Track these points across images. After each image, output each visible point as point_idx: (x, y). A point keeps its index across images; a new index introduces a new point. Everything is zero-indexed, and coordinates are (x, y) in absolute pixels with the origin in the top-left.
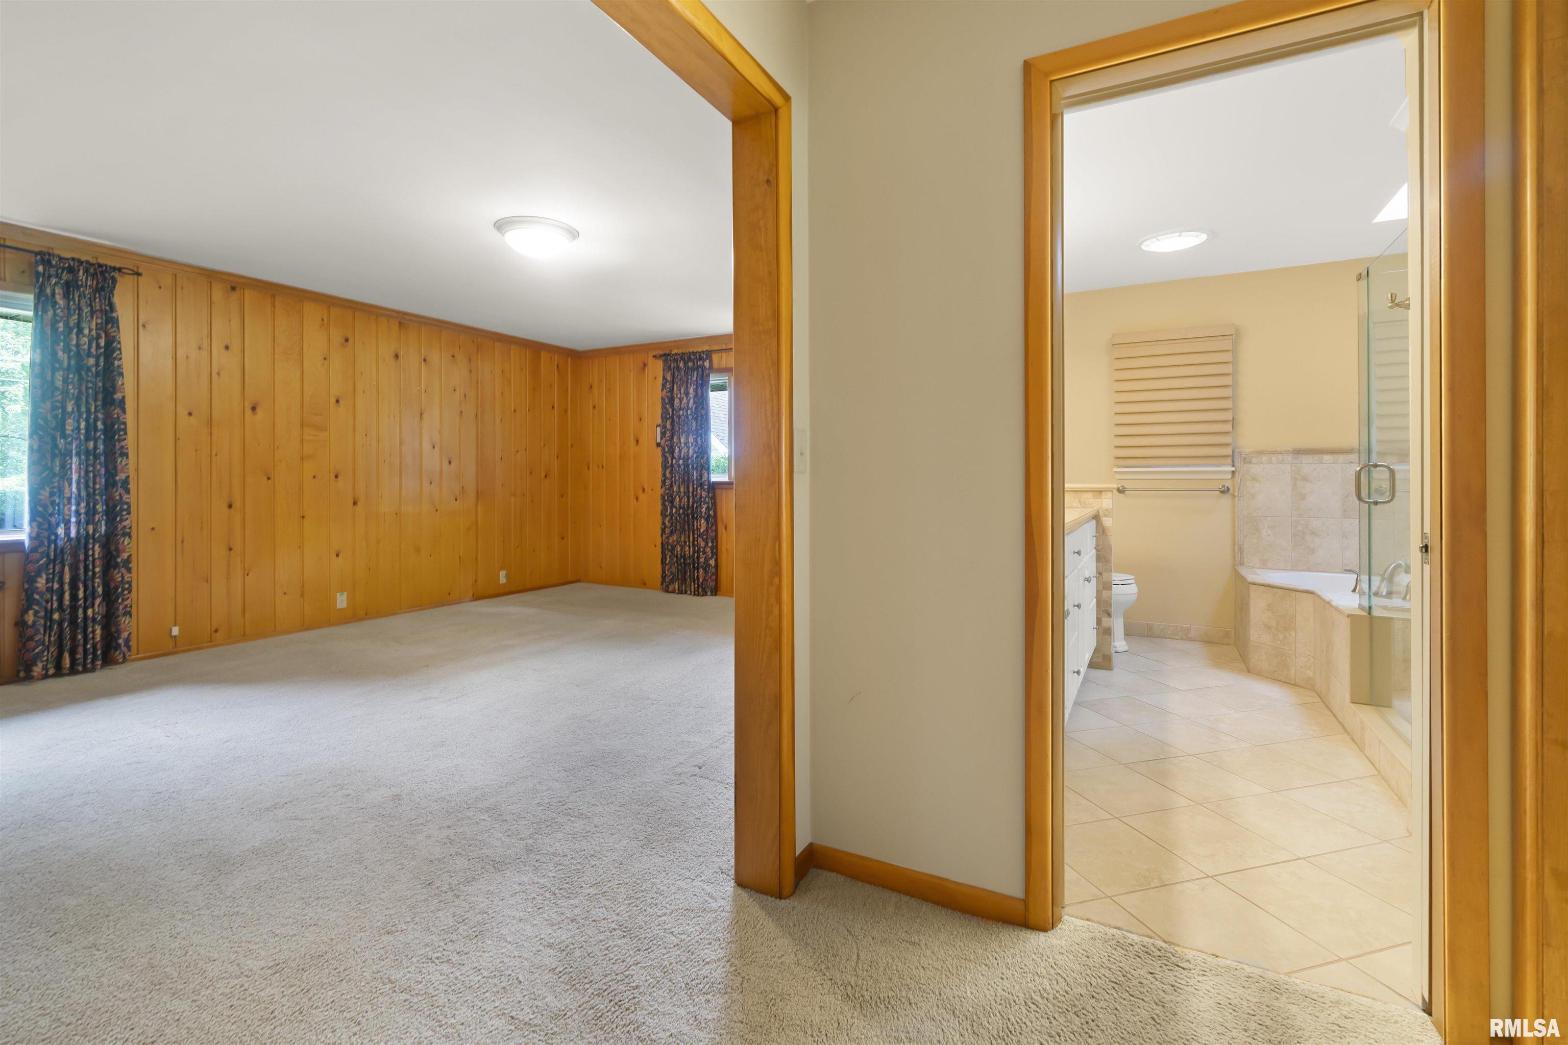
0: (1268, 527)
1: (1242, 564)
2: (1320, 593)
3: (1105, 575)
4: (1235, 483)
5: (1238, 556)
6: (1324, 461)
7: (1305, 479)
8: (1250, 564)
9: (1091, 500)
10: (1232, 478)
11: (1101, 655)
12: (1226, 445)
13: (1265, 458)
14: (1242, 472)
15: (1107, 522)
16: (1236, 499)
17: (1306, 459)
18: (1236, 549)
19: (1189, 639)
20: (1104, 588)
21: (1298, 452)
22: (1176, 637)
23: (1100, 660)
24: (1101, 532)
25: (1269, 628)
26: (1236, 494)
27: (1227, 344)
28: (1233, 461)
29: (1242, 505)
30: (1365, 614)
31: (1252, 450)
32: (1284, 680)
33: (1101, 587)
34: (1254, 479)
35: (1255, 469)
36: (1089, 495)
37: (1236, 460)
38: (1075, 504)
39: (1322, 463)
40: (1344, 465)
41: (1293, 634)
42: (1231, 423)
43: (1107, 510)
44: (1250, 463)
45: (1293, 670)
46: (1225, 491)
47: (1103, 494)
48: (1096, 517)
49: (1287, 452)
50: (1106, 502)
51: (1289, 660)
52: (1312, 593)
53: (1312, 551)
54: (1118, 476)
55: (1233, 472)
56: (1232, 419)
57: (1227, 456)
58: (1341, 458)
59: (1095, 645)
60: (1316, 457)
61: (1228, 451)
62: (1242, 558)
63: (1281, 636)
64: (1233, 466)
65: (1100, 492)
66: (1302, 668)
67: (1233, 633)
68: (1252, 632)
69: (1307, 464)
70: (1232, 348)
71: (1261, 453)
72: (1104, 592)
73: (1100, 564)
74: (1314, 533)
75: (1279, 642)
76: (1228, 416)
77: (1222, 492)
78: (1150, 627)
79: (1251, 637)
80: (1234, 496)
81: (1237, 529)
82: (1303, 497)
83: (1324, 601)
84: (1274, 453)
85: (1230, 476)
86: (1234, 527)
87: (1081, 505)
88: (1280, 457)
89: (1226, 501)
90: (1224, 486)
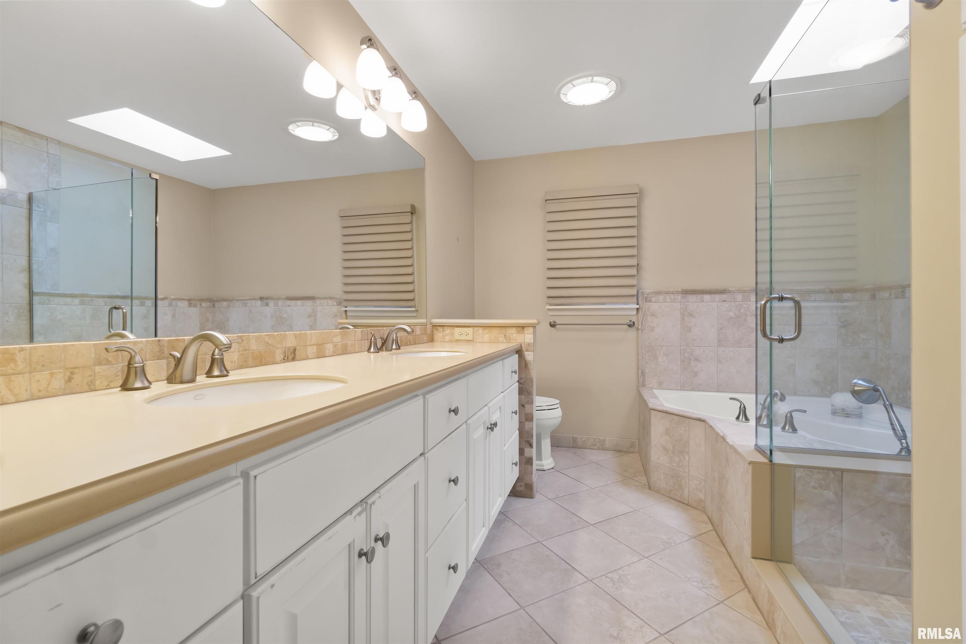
0: (664, 354)
1: (644, 385)
2: (711, 423)
3: (527, 407)
4: (639, 318)
5: (641, 379)
6: (705, 300)
7: (691, 315)
8: (650, 386)
9: (514, 335)
10: (637, 313)
11: (523, 484)
12: (632, 286)
13: (661, 297)
14: (644, 309)
15: (529, 356)
16: (640, 331)
17: (692, 298)
18: (640, 373)
19: (604, 449)
20: (527, 420)
21: (686, 292)
22: (595, 447)
23: (522, 489)
24: (523, 365)
25: (666, 450)
26: (640, 328)
27: (633, 201)
28: (637, 300)
29: (644, 336)
30: (766, 461)
31: (652, 291)
32: (678, 499)
33: (524, 420)
34: (653, 315)
35: (654, 307)
36: (513, 330)
37: (640, 299)
38: (501, 339)
39: (703, 301)
40: (719, 303)
41: (687, 458)
42: (636, 268)
43: (529, 344)
44: (650, 301)
45: (686, 491)
46: (631, 325)
47: (525, 329)
48: (519, 352)
49: (677, 292)
50: (528, 337)
51: (683, 482)
52: (703, 421)
53: (696, 374)
54: (550, 313)
55: (638, 309)
56: (636, 264)
57: (633, 296)
58: (717, 297)
59: (518, 475)
60: (699, 296)
61: (633, 291)
62: (644, 380)
63: (677, 459)
64: (638, 304)
65: (522, 327)
66: (695, 490)
67: (637, 443)
68: (653, 453)
69: (693, 301)
70: (637, 205)
71: (658, 293)
72: (527, 423)
73: (523, 397)
74: (697, 360)
75: (675, 464)
76: (634, 262)
77: (630, 326)
78: (575, 440)
79: (652, 458)
80: (638, 329)
81: (640, 357)
82: (689, 329)
83: (718, 434)
84: (668, 293)
85: (635, 313)
86: (638, 354)
87: (506, 340)
88: (672, 296)
89: (632, 334)
90: (631, 321)
